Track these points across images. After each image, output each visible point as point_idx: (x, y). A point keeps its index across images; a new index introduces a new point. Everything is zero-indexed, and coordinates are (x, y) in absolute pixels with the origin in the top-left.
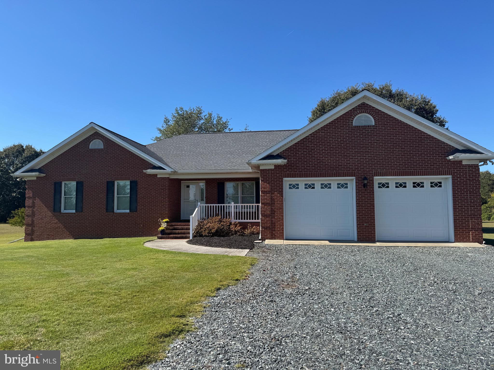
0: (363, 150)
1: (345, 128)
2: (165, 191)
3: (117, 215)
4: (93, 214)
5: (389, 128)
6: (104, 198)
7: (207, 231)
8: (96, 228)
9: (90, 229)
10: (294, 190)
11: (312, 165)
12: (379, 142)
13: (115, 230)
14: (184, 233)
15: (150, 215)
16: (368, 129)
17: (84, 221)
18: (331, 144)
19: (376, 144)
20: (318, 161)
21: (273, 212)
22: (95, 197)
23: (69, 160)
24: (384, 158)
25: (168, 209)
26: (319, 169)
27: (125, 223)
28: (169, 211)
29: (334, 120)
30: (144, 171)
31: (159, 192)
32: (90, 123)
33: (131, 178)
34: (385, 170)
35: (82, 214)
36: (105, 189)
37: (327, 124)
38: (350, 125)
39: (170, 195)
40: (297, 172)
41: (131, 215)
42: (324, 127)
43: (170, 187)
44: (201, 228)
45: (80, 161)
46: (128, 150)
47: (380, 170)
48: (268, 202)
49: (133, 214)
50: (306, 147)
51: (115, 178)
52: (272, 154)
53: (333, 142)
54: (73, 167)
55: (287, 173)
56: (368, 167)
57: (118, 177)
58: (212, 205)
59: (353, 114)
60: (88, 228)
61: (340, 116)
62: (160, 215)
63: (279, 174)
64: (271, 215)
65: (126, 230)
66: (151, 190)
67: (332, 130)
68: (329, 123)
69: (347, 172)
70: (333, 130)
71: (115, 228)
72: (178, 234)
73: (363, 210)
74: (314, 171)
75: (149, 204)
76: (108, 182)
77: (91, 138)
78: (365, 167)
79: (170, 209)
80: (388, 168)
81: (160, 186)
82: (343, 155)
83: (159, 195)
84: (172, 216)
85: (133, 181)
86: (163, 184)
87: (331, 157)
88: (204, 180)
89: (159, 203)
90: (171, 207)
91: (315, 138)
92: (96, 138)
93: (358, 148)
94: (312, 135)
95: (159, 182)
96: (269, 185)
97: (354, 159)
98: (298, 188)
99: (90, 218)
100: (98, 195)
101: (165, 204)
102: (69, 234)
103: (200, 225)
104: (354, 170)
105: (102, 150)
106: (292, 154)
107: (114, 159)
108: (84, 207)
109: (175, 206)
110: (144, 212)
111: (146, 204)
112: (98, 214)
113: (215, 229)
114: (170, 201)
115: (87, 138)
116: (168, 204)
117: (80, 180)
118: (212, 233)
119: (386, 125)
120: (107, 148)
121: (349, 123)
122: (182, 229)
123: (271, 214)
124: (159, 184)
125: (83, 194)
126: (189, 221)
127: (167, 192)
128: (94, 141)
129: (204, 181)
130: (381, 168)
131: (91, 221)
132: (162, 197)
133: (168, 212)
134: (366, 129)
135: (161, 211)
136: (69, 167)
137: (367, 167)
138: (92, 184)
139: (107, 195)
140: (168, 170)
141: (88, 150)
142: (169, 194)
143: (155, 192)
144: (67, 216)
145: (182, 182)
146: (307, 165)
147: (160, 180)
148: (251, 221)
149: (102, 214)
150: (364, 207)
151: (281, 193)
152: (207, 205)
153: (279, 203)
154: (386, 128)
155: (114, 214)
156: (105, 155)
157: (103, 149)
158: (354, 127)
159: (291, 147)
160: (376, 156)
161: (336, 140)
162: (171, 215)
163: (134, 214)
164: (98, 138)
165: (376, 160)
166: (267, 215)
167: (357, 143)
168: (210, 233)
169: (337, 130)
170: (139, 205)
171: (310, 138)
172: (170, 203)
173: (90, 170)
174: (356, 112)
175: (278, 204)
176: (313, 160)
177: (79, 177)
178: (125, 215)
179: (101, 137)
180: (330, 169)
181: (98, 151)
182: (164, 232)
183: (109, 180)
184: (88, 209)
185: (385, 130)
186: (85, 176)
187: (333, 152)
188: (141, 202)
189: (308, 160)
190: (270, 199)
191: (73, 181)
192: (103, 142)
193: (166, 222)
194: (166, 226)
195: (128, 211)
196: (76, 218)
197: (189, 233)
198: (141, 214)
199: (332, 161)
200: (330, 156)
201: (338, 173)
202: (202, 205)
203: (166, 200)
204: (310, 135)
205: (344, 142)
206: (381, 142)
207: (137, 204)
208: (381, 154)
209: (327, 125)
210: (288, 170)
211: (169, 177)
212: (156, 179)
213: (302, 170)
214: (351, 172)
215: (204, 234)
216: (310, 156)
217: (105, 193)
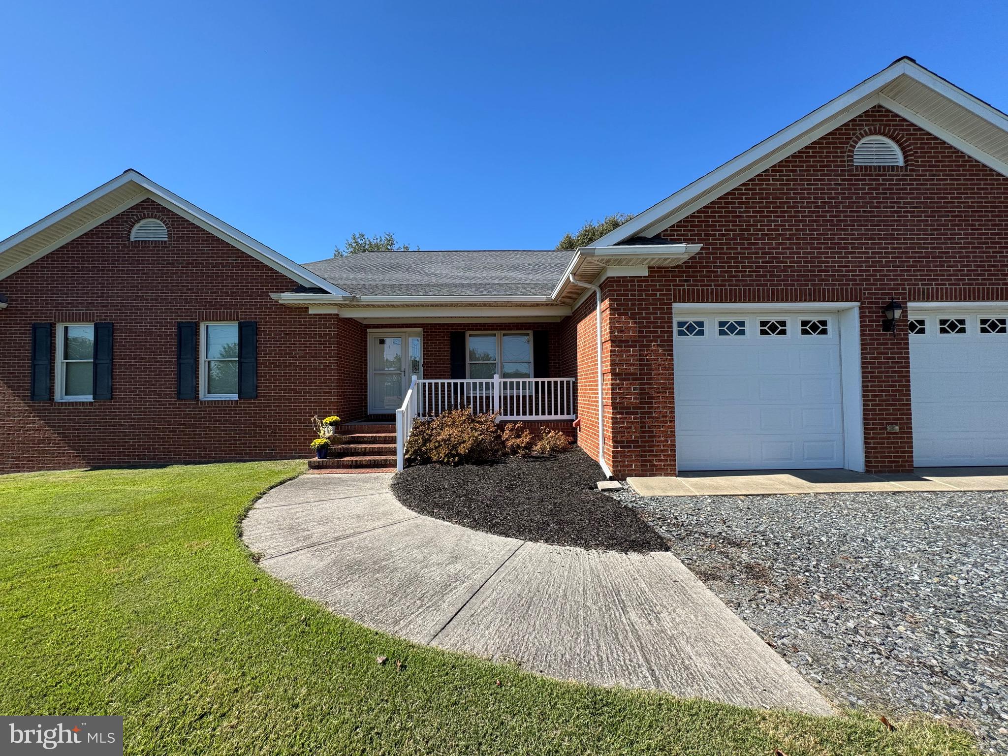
0: (879, 230)
1: (832, 171)
2: (328, 347)
3: (206, 407)
4: (143, 405)
5: (943, 175)
6: (172, 365)
7: (443, 452)
8: (151, 439)
9: (136, 442)
10: (691, 337)
11: (752, 267)
12: (918, 212)
13: (202, 445)
14: (379, 452)
15: (291, 406)
16: (890, 175)
17: (118, 422)
18: (798, 212)
19: (911, 216)
20: (765, 258)
21: (646, 398)
22: (148, 362)
23: (74, 267)
24: (931, 253)
25: (338, 392)
26: (768, 280)
27: (228, 427)
28: (340, 396)
29: (806, 147)
30: (273, 296)
31: (313, 350)
32: (126, 172)
33: (241, 315)
34: (936, 284)
35: (113, 405)
36: (174, 342)
37: (788, 157)
38: (846, 164)
39: (341, 357)
40: (711, 285)
41: (244, 407)
42: (779, 166)
43: (340, 339)
44: (426, 441)
45: (104, 270)
46: (233, 246)
47: (922, 284)
48: (632, 369)
49: (249, 403)
50: (733, 217)
51: (199, 315)
52: (642, 235)
53: (805, 207)
54: (84, 287)
55: (684, 290)
56: (894, 275)
57: (206, 312)
58: (440, 381)
59: (854, 134)
60: (129, 439)
61: (819, 139)
62: (318, 406)
63: (662, 290)
64: (641, 408)
65: (231, 444)
66: (293, 344)
67: (800, 175)
68: (793, 156)
69: (842, 289)
70: (803, 175)
71: (202, 438)
72: (365, 454)
73: (882, 391)
74: (757, 285)
75: (288, 380)
76: (180, 326)
77: (132, 215)
78: (885, 275)
79: (342, 392)
80: (942, 280)
81: (316, 334)
82: (831, 244)
83: (312, 357)
84: (347, 408)
85: (248, 322)
86: (322, 331)
87: (800, 248)
88: (419, 327)
89: (314, 376)
90: (345, 386)
91: (756, 194)
92: (148, 214)
93: (867, 225)
94: (748, 185)
95: (312, 325)
96: (635, 323)
97: (859, 253)
98: (701, 333)
99: (134, 415)
100: (155, 358)
101: (328, 379)
102: (77, 456)
103: (422, 433)
104: (858, 285)
105: (165, 244)
106: (695, 235)
107: (196, 267)
108: (117, 389)
109: (353, 383)
110: (277, 399)
111: (281, 380)
112: (156, 405)
113: (468, 444)
114: (342, 373)
115: (122, 214)
116: (337, 379)
117: (105, 319)
118: (458, 454)
119: (933, 166)
120: (176, 241)
121: (843, 157)
122: (374, 441)
123: (641, 403)
124: (313, 331)
125: (113, 355)
126: (392, 418)
127: (334, 350)
128: (143, 222)
129: (420, 330)
130: (924, 280)
131: (138, 422)
132: (322, 363)
133: (338, 399)
134: (885, 175)
135: (319, 396)
136: (75, 287)
137: (890, 275)
138: (138, 329)
139: (179, 357)
140: (336, 294)
141: (125, 244)
142: (338, 354)
143: (304, 350)
144: (70, 409)
145: (369, 330)
146: (738, 267)
147: (314, 322)
148: (547, 417)
149: (166, 405)
150: (884, 381)
151: (668, 346)
152: (427, 381)
153: (662, 374)
154: (934, 175)
155: (197, 404)
156: (172, 257)
157: (165, 242)
158: (857, 170)
159: (692, 216)
160: (912, 248)
161: (813, 203)
162: (345, 405)
163: (251, 403)
164: (152, 214)
165: (911, 257)
166: (629, 408)
167: (864, 212)
168: (454, 456)
169: (812, 175)
170: (263, 383)
171: (743, 194)
172: (341, 376)
173: (133, 293)
174: (860, 129)
175: (660, 377)
176: (753, 253)
177: (104, 313)
178: (227, 407)
179: (161, 212)
180: (798, 280)
181: (153, 247)
182: (327, 449)
183: (183, 319)
184: (129, 392)
185: (933, 180)
186: (119, 310)
187: (804, 234)
188: (269, 373)
189: (739, 253)
190: (638, 362)
191: (87, 321)
192: (168, 224)
193: (331, 424)
194: (331, 433)
195: (235, 397)
196: (96, 416)
197: (394, 452)
198: (268, 403)
199: (803, 258)
200: (796, 244)
201: (819, 292)
202: (418, 381)
203: (332, 369)
204: (743, 185)
205: (832, 207)
206: (923, 212)
207: (257, 380)
208: (924, 243)
209: (787, 160)
210: (686, 281)
211: (338, 315)
212: (304, 318)
213: (725, 281)
214: (851, 289)
215: (435, 459)
216: (744, 244)
217: (173, 351)
